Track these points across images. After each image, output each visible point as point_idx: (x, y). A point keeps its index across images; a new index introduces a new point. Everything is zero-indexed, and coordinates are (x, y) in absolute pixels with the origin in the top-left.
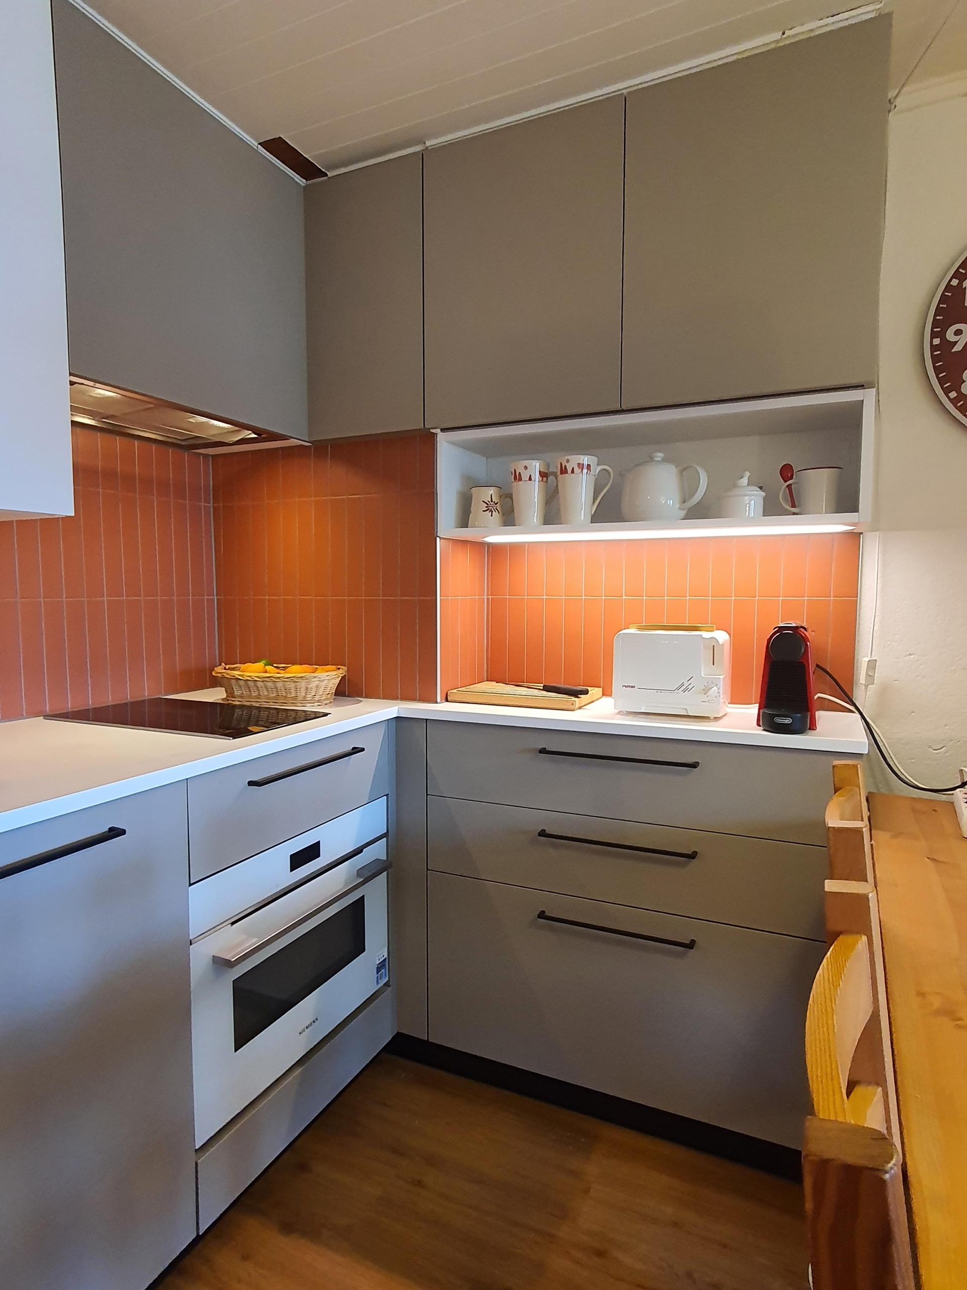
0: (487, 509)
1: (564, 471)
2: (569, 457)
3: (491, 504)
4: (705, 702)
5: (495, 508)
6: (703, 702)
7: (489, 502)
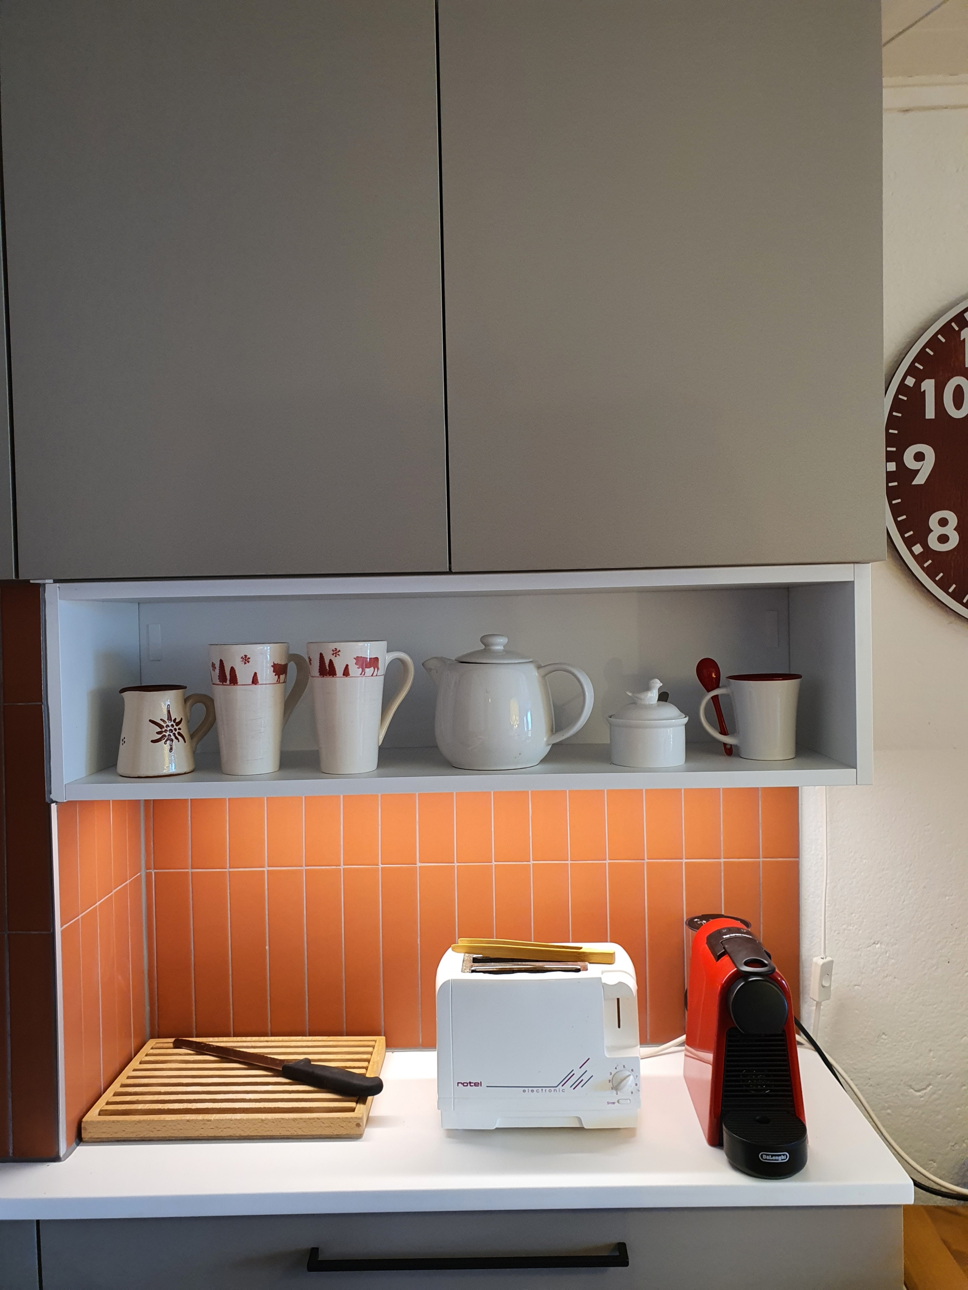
0: (160, 736)
1: (328, 670)
2: (338, 646)
3: (167, 726)
4: (614, 1103)
5: (176, 733)
6: (608, 1103)
7: (164, 721)
